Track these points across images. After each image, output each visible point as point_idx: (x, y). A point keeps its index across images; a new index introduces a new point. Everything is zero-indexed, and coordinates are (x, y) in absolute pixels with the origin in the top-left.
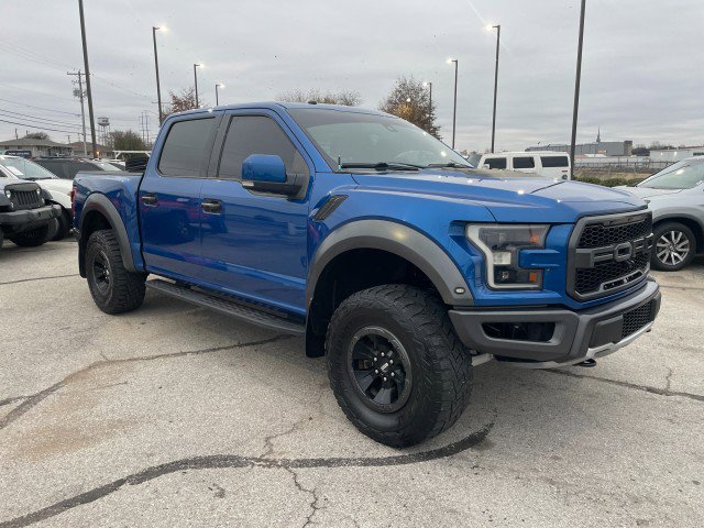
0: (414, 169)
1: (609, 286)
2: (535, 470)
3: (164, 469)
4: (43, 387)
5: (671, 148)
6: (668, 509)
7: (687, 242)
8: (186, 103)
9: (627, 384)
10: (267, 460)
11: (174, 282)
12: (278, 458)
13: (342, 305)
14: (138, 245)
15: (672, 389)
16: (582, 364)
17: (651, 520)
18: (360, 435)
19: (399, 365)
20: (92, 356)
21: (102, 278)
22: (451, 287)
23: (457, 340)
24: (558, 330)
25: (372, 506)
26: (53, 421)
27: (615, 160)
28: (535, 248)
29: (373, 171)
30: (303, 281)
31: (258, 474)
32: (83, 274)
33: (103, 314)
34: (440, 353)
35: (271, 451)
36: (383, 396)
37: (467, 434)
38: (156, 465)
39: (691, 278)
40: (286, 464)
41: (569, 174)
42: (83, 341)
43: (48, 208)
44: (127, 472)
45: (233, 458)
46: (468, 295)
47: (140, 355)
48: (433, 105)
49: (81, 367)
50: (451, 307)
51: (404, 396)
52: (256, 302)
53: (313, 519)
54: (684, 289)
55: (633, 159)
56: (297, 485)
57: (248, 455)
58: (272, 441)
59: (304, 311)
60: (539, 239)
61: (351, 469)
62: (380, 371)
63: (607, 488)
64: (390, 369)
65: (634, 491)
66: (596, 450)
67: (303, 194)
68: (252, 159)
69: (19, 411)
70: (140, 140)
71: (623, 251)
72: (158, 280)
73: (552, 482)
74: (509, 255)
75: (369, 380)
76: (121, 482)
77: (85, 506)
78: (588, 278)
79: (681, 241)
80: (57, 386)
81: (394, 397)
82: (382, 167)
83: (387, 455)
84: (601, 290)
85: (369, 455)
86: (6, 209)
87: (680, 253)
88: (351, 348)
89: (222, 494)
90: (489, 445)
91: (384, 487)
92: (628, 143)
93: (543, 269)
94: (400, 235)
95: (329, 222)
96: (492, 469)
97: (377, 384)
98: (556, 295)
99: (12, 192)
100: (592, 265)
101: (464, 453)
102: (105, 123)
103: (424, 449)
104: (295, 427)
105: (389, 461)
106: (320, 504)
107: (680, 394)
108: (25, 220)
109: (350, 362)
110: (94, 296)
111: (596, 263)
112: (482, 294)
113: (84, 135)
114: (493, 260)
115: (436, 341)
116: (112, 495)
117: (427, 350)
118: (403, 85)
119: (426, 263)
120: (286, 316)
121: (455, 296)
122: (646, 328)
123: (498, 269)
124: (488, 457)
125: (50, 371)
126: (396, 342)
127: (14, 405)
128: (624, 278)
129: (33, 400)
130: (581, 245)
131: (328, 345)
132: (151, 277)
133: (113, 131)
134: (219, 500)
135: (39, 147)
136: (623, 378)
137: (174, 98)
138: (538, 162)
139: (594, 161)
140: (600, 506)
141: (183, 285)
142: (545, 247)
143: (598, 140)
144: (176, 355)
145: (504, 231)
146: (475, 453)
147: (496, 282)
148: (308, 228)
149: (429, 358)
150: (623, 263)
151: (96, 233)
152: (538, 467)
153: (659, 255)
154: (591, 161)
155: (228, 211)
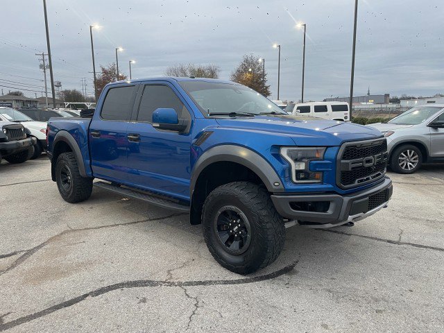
0: (251, 115)
1: (361, 181)
2: (321, 285)
3: (110, 288)
4: (35, 245)
5: (414, 98)
6: (393, 305)
7: (417, 156)
8: (110, 73)
9: (376, 239)
10: (169, 283)
11: (110, 183)
12: (175, 281)
13: (211, 194)
14: (89, 161)
15: (402, 241)
16: (346, 225)
17: (384, 310)
18: (222, 268)
19: (244, 227)
20: (62, 227)
21: (66, 181)
22: (272, 182)
23: (276, 212)
24: (332, 206)
25: (229, 305)
26: (43, 263)
27: (379, 106)
28: (318, 160)
29: (228, 117)
30: (188, 181)
31: (164, 289)
32: (54, 179)
33: (67, 203)
34: (266, 220)
35: (171, 278)
36: (235, 245)
37: (283, 267)
38: (105, 286)
39: (419, 178)
40: (180, 284)
41: (348, 116)
42: (55, 219)
43: (29, 139)
44: (89, 290)
45: (149, 282)
46: (281, 186)
47: (91, 226)
48: (266, 73)
49: (56, 234)
50: (272, 193)
51: (247, 244)
52: (160, 194)
53: (196, 312)
54: (414, 184)
55: (390, 105)
56: (187, 295)
57: (158, 280)
58: (171, 272)
59: (189, 198)
60: (320, 155)
61: (217, 286)
62: (233, 231)
63: (360, 294)
64: (239, 229)
65: (375, 295)
66: (355, 274)
67: (188, 130)
68: (159, 111)
69: (22, 259)
70: (81, 96)
71: (368, 161)
72: (101, 182)
73: (330, 291)
74: (304, 164)
75: (226, 237)
76: (86, 295)
77: (67, 308)
78: (348, 176)
79: (413, 156)
80: (43, 244)
81: (241, 246)
82: (233, 115)
83: (237, 278)
84: (356, 183)
85: (227, 279)
86: (3, 140)
87: (413, 163)
88: (216, 219)
89: (144, 300)
90: (295, 272)
91: (236, 295)
92: (387, 95)
93: (323, 171)
94: (243, 153)
95: (203, 146)
96: (296, 285)
97: (231, 239)
98: (330, 186)
99: (7, 129)
100: (350, 169)
101: (281, 277)
102: (59, 85)
103: (258, 275)
104: (184, 265)
105: (238, 282)
106: (200, 304)
107: (406, 243)
108: (15, 147)
109: (216, 227)
110: (61, 192)
111: (353, 168)
112: (289, 186)
113: (46, 92)
114: (295, 167)
115: (264, 213)
116: (82, 302)
117: (259, 218)
118: (246, 61)
119: (258, 169)
120: (178, 201)
121: (274, 187)
122: (383, 205)
123: (298, 172)
124: (295, 279)
125: (38, 236)
126: (242, 214)
127: (19, 256)
128: (370, 177)
129: (30, 252)
130: (344, 158)
131: (203, 217)
132: (96, 180)
133: (63, 90)
134: (142, 304)
135: (17, 101)
136: (374, 235)
137: (103, 69)
138: (330, 109)
139: (367, 107)
140: (356, 304)
141: (116, 184)
142: (324, 159)
143: (369, 94)
144: (112, 226)
145: (301, 150)
146: (287, 277)
147: (297, 179)
148: (191, 150)
149: (260, 223)
150: (369, 168)
151: (62, 154)
152: (322, 283)
153: (400, 164)
154: (364, 107)
155: (143, 140)
